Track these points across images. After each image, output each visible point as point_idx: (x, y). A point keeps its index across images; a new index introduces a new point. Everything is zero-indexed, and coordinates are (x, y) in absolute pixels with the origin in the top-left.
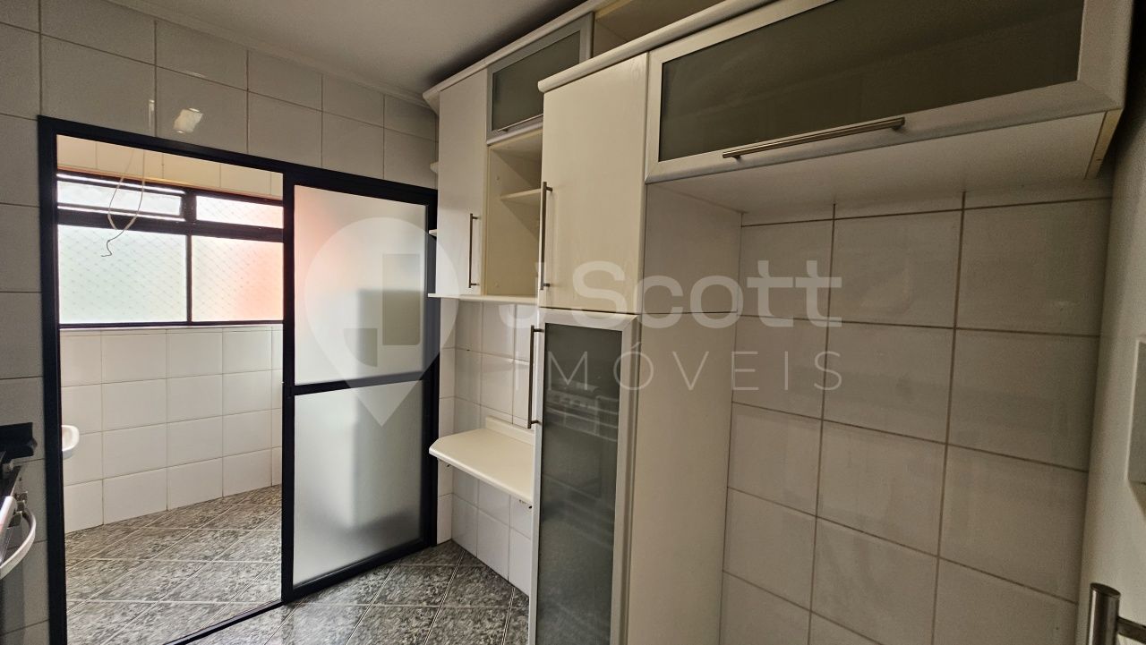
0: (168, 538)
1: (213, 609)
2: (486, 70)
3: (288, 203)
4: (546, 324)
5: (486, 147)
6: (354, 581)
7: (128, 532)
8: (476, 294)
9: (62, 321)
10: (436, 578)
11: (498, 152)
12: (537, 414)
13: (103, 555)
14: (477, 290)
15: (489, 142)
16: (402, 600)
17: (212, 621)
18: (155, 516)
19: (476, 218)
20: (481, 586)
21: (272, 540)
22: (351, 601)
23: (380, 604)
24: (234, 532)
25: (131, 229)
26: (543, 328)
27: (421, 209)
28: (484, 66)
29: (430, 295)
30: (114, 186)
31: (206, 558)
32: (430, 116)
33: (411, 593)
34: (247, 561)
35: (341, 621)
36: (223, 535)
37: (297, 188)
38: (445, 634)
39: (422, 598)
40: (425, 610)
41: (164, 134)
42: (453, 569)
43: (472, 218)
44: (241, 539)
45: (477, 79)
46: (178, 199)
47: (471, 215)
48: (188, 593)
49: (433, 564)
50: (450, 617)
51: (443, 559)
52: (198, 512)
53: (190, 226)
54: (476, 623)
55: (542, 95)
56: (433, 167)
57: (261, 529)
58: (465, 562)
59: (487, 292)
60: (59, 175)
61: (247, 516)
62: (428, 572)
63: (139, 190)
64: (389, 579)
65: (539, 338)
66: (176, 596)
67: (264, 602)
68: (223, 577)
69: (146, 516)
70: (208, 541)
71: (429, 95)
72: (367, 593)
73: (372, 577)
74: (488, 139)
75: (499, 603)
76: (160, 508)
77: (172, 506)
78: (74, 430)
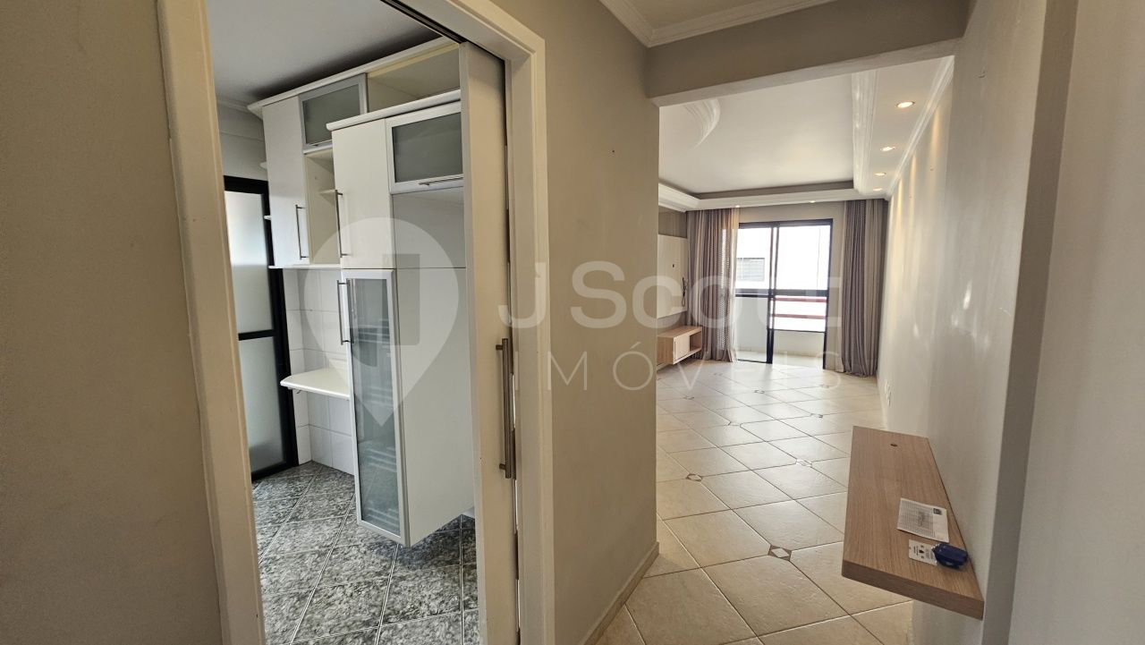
2: (297, 98)
4: (347, 279)
5: (303, 155)
8: (305, 263)
10: (298, 483)
11: (310, 158)
12: (347, 336)
14: (306, 261)
15: (305, 152)
19: (300, 208)
26: (345, 282)
27: (258, 198)
28: (295, 94)
29: (271, 267)
32: (257, 121)
33: (278, 493)
38: (305, 509)
39: (287, 495)
40: (290, 500)
42: (313, 476)
43: (297, 208)
45: (292, 103)
47: (296, 205)
49: (296, 476)
54: (330, 501)
55: (330, 133)
56: (262, 165)
59: (312, 261)
71: (254, 107)
74: (303, 149)
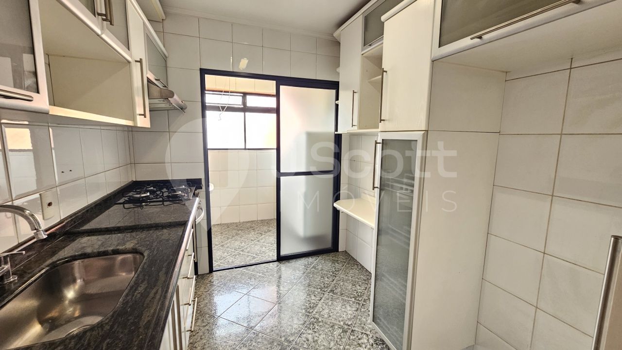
0: (240, 231)
1: (254, 258)
2: (362, 15)
3: (278, 95)
4: (383, 140)
5: (361, 55)
6: (304, 259)
7: (228, 227)
8: (355, 130)
9: (209, 147)
10: (337, 265)
11: (366, 57)
12: (377, 184)
13: (221, 233)
14: (355, 128)
15: (363, 53)
16: (322, 270)
17: (253, 262)
18: (236, 223)
19: (356, 92)
20: (357, 272)
21: (273, 239)
22: (302, 265)
23: (313, 269)
24: (261, 233)
25: (225, 111)
26: (381, 142)
27: (333, 91)
28: (361, 13)
29: (336, 133)
30: (221, 94)
31: (252, 240)
32: (337, 43)
33: (326, 268)
34: (265, 244)
35: (298, 272)
36: (257, 234)
37: (281, 87)
38: (339, 286)
39: (330, 271)
40: (331, 275)
41: (235, 70)
42: (345, 262)
44: (263, 236)
45: (358, 21)
46: (241, 97)
47: (353, 91)
48: (247, 251)
49: (336, 259)
50: (341, 281)
51: (341, 258)
52: (249, 224)
53: (245, 109)
54: (353, 285)
55: (383, 23)
56: (338, 70)
57: (269, 233)
58: (351, 260)
59: (360, 128)
60: (206, 92)
61: (265, 228)
62: (334, 262)
63: (228, 95)
64: (317, 261)
65: (379, 146)
66: (242, 251)
67: (270, 259)
68: (257, 248)
69: (233, 223)
70: (252, 235)
71: (336, 34)
72: (308, 264)
73: (310, 259)
74: (362, 51)
75: (365, 280)
76: (238, 221)
77: (241, 221)
78: (212, 185)
